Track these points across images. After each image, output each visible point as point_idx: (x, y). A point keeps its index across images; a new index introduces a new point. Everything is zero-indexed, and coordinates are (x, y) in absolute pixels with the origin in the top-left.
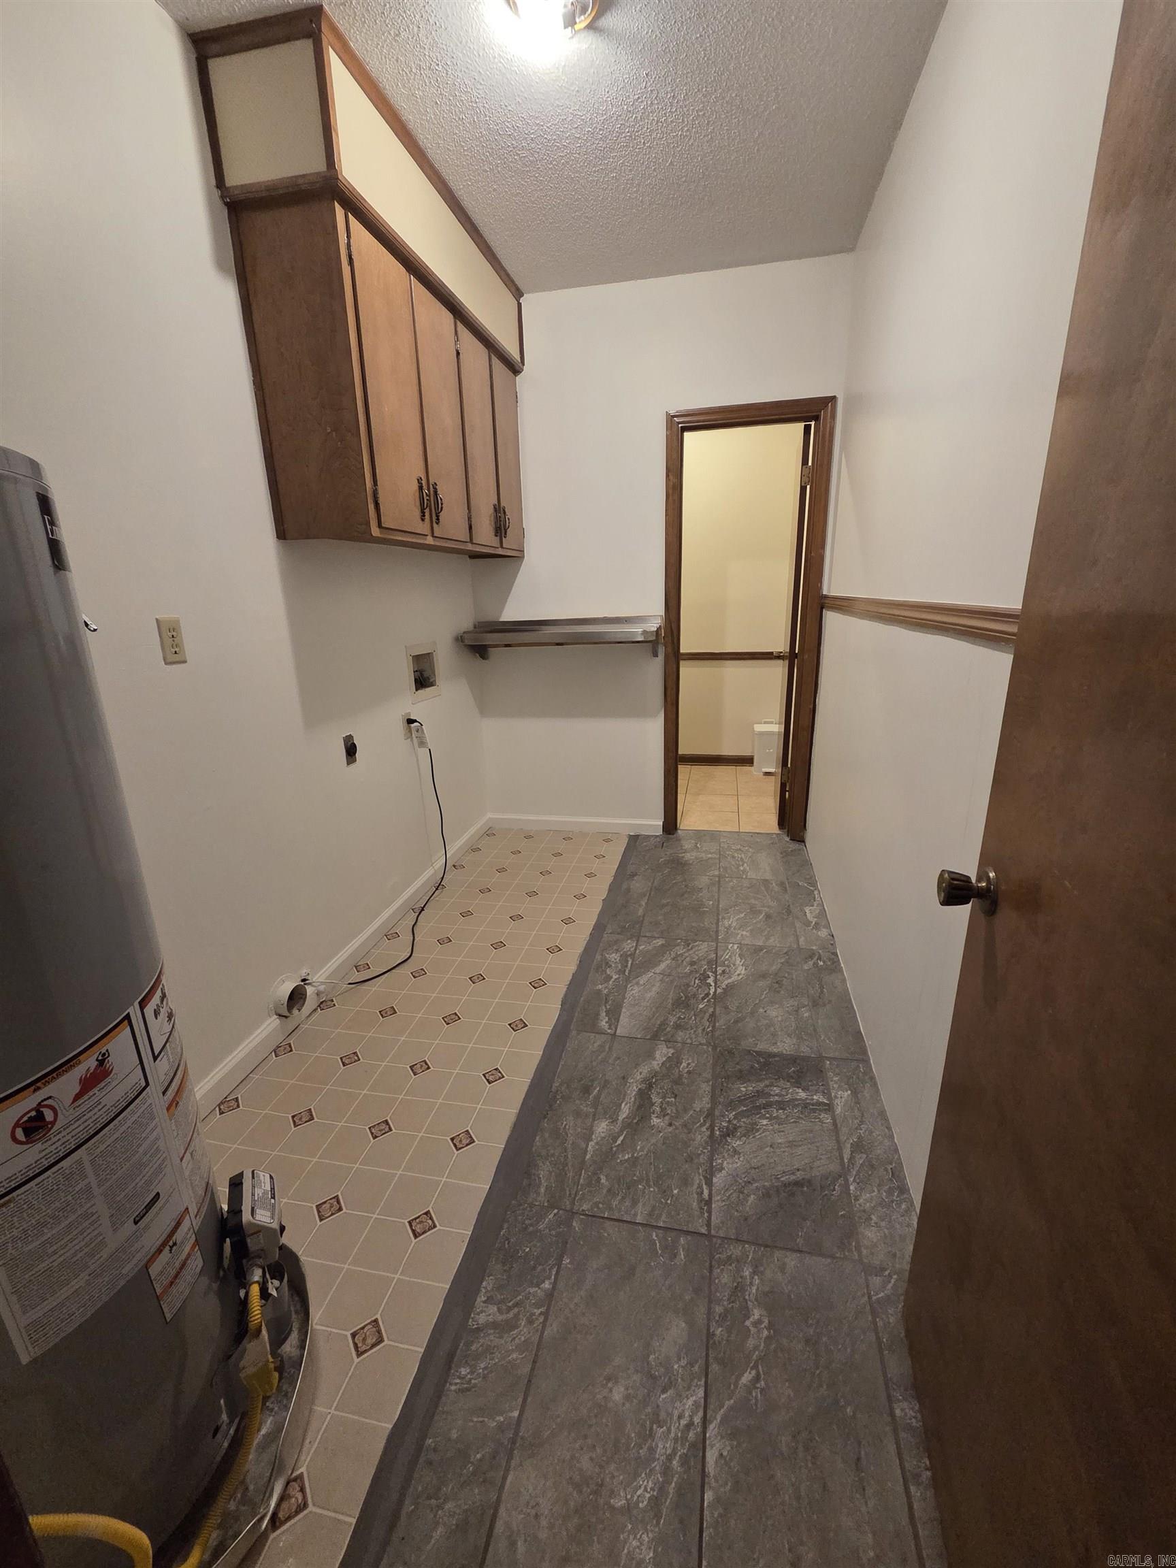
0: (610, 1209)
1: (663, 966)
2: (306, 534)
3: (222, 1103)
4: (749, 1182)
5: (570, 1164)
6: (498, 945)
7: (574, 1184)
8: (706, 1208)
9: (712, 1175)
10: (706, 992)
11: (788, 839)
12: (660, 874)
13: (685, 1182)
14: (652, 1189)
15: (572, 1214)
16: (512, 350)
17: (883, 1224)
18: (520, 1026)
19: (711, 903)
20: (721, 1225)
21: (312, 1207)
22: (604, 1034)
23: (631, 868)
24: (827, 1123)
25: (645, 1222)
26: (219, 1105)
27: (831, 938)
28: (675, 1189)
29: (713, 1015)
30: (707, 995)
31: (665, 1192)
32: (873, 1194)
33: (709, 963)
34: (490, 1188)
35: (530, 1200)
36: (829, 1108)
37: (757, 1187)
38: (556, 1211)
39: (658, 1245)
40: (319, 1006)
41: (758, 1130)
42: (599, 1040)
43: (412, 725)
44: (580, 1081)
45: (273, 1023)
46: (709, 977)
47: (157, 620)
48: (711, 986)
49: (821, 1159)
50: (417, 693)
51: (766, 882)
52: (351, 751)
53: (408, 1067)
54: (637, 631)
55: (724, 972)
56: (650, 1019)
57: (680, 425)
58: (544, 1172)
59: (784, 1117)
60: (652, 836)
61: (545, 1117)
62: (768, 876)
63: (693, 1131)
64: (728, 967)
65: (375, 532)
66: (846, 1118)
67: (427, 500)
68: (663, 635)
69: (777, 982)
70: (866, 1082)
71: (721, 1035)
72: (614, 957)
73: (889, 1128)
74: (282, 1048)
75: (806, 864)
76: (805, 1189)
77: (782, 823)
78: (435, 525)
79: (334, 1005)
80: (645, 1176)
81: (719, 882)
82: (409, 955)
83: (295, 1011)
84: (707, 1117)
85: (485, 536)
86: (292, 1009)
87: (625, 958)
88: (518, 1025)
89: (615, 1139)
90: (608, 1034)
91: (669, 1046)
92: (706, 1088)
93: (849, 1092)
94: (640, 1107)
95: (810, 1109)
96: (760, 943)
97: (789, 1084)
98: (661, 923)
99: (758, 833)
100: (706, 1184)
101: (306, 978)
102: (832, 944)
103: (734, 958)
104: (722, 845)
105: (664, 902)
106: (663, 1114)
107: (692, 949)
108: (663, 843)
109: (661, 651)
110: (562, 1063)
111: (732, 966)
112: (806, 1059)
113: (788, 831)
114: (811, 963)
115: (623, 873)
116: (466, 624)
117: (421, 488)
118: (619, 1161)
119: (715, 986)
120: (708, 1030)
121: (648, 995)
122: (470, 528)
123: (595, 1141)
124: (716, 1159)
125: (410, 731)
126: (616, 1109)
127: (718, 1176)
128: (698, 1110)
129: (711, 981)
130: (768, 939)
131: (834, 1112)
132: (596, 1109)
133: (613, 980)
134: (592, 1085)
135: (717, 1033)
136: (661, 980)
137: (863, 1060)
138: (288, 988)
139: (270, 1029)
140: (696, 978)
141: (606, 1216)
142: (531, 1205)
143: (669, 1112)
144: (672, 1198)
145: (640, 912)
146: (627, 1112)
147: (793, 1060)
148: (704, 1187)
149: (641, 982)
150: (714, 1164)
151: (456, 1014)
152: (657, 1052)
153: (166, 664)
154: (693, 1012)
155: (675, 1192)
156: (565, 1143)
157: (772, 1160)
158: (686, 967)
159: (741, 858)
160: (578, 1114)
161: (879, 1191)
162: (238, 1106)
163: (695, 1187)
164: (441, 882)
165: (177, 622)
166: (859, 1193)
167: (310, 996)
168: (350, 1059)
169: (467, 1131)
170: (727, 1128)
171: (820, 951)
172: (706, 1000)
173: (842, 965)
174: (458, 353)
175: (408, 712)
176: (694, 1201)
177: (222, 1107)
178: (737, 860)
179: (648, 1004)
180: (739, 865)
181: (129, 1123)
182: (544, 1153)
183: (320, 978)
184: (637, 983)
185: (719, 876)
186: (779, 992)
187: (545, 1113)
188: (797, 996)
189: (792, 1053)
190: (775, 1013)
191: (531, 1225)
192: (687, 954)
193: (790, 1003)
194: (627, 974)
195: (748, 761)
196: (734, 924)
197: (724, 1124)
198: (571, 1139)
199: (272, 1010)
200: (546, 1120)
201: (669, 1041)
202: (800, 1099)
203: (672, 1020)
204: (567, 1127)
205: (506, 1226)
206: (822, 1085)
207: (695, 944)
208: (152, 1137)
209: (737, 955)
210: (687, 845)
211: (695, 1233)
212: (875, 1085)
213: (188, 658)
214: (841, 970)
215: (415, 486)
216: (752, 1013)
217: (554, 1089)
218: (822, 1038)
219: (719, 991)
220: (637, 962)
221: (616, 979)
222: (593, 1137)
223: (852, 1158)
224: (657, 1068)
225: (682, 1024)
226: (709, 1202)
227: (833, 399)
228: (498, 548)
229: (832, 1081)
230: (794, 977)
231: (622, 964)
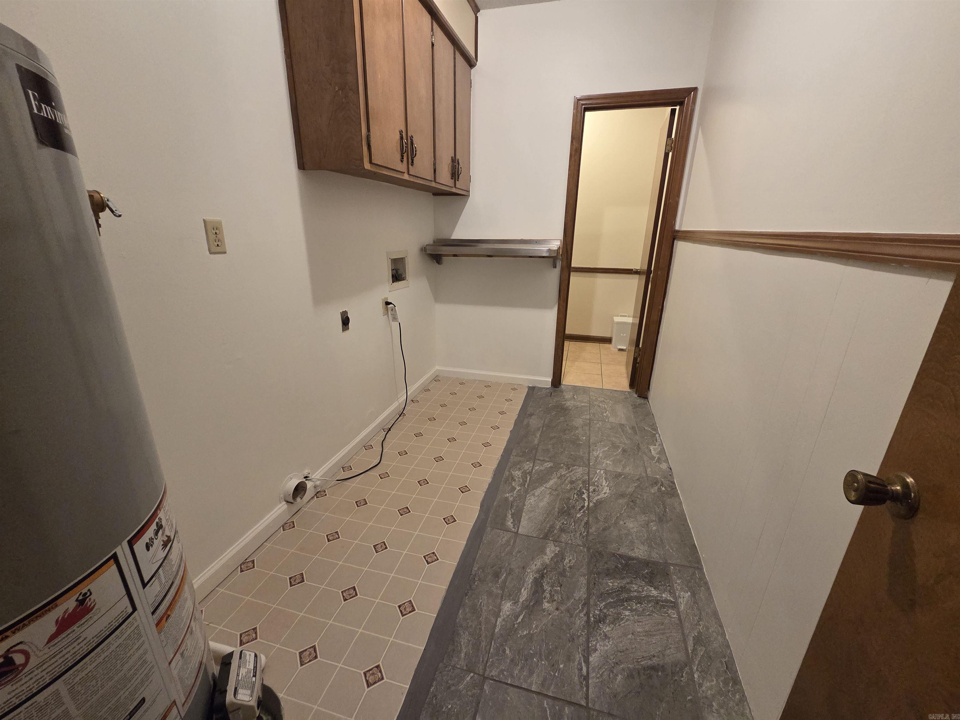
0: (512, 676)
1: (551, 482)
2: (319, 166)
3: (243, 563)
4: (617, 663)
5: (483, 635)
6: (439, 459)
7: (486, 652)
8: (584, 682)
9: (589, 654)
10: (582, 505)
11: (636, 396)
12: (549, 415)
13: (569, 658)
14: (543, 663)
15: (485, 678)
16: (470, 49)
17: (722, 711)
18: (451, 521)
19: (584, 438)
20: (596, 699)
21: (296, 654)
22: (511, 532)
23: (530, 410)
24: (674, 618)
25: (538, 691)
26: (241, 565)
27: (670, 470)
28: (561, 664)
29: (587, 523)
30: (583, 507)
31: (553, 666)
32: (712, 683)
33: (584, 482)
34: (425, 649)
35: (453, 663)
36: (675, 605)
37: (623, 668)
38: (472, 674)
39: (548, 712)
40: (316, 495)
41: (622, 619)
42: (506, 536)
43: (389, 306)
44: (492, 567)
45: (283, 506)
46: (584, 494)
47: (204, 220)
48: (586, 500)
49: (670, 648)
50: (393, 284)
51: (622, 425)
52: (345, 322)
53: (372, 546)
54: (543, 249)
55: (594, 490)
56: (542, 523)
57: (583, 106)
58: (464, 639)
59: (641, 610)
60: (544, 388)
61: (466, 595)
62: (624, 422)
63: (574, 615)
64: (598, 487)
65: (367, 166)
66: (688, 615)
67: (406, 147)
68: (561, 253)
69: (632, 501)
70: (702, 586)
71: (593, 539)
72: (517, 473)
73: (721, 626)
74: (288, 525)
75: (649, 414)
76: (660, 673)
77: (633, 384)
78: (410, 166)
79: (326, 495)
80: (538, 650)
81: (589, 424)
82: (379, 461)
83: (298, 499)
84: (584, 604)
85: (445, 177)
86: (297, 497)
87: (525, 474)
88: (450, 520)
89: (517, 617)
90: (513, 532)
91: (556, 544)
92: (583, 580)
93: (689, 593)
94: (534, 594)
95: (660, 605)
96: (619, 470)
97: (644, 582)
98: (551, 450)
99: (615, 391)
100: (584, 662)
101: (308, 475)
102: (670, 475)
103: (601, 480)
104: (591, 398)
105: (552, 435)
106: (551, 600)
107: (571, 471)
108: (551, 393)
109: (559, 264)
110: (480, 552)
111: (600, 486)
112: (655, 563)
113: (637, 390)
114: (656, 488)
115: (524, 413)
116: (428, 239)
117: (402, 138)
118: (519, 636)
119: (588, 500)
120: (584, 534)
121: (541, 504)
122: (435, 171)
123: (502, 618)
124: (591, 641)
125: (387, 310)
126: (517, 593)
127: (593, 656)
128: (577, 598)
129: (585, 496)
130: (624, 467)
131: (678, 609)
132: (503, 591)
133: (516, 490)
134: (501, 571)
135: (590, 538)
136: (550, 494)
137: (698, 568)
138: (294, 483)
139: (280, 511)
140: (574, 494)
141: (509, 682)
142: (454, 667)
143: (556, 598)
144: (559, 672)
145: (536, 442)
146: (526, 596)
147: (647, 563)
148: (583, 664)
149: (536, 494)
150: (590, 645)
151: (407, 508)
152: (547, 549)
153: (210, 253)
154: (572, 520)
155: (561, 666)
156: (480, 618)
157: (633, 646)
158: (567, 485)
159: (605, 407)
160: (490, 594)
161: (717, 680)
162: (254, 567)
163: (576, 663)
164: (403, 412)
165: (220, 223)
166: (701, 681)
167: (310, 488)
168: (333, 537)
169: (410, 601)
170: (599, 615)
171: (663, 480)
172: (582, 511)
173: (679, 492)
174: (433, 45)
175: (386, 296)
176: (575, 676)
177: (242, 567)
178: (602, 408)
179: (541, 511)
180: (603, 413)
181: (113, 648)
182: (464, 625)
183: (317, 475)
184: (534, 495)
185: (590, 420)
186: (634, 509)
187: (466, 592)
188: (647, 513)
189: (645, 558)
190: (632, 525)
191: (453, 685)
192: (568, 475)
193: (643, 518)
194: (526, 486)
195: (608, 340)
196: (601, 455)
197: (597, 612)
198: (484, 614)
199: (282, 498)
200: (467, 597)
201: (556, 541)
202: (653, 596)
203: (558, 525)
204: (482, 604)
205: (434, 683)
206: (669, 586)
207: (574, 468)
208: (141, 651)
209: (604, 479)
210: (568, 396)
211: (577, 704)
212: (708, 589)
213: (227, 249)
214: (678, 495)
215: (398, 137)
216: (616, 523)
217: (473, 573)
218: (667, 548)
219: (591, 504)
220: (533, 479)
221: (519, 490)
222: (501, 614)
223: (694, 650)
224: (548, 562)
225: (565, 528)
226: (587, 678)
227: (695, 89)
228: (452, 187)
229: (676, 583)
230: (645, 498)
231: (523, 480)
